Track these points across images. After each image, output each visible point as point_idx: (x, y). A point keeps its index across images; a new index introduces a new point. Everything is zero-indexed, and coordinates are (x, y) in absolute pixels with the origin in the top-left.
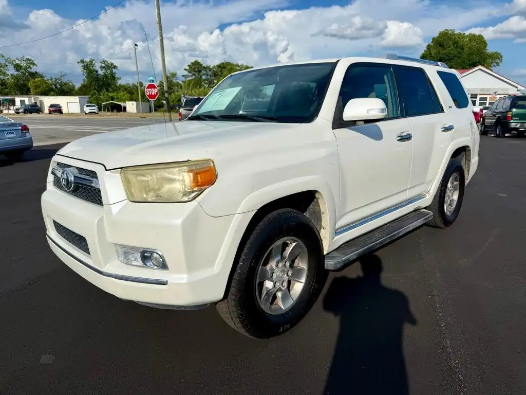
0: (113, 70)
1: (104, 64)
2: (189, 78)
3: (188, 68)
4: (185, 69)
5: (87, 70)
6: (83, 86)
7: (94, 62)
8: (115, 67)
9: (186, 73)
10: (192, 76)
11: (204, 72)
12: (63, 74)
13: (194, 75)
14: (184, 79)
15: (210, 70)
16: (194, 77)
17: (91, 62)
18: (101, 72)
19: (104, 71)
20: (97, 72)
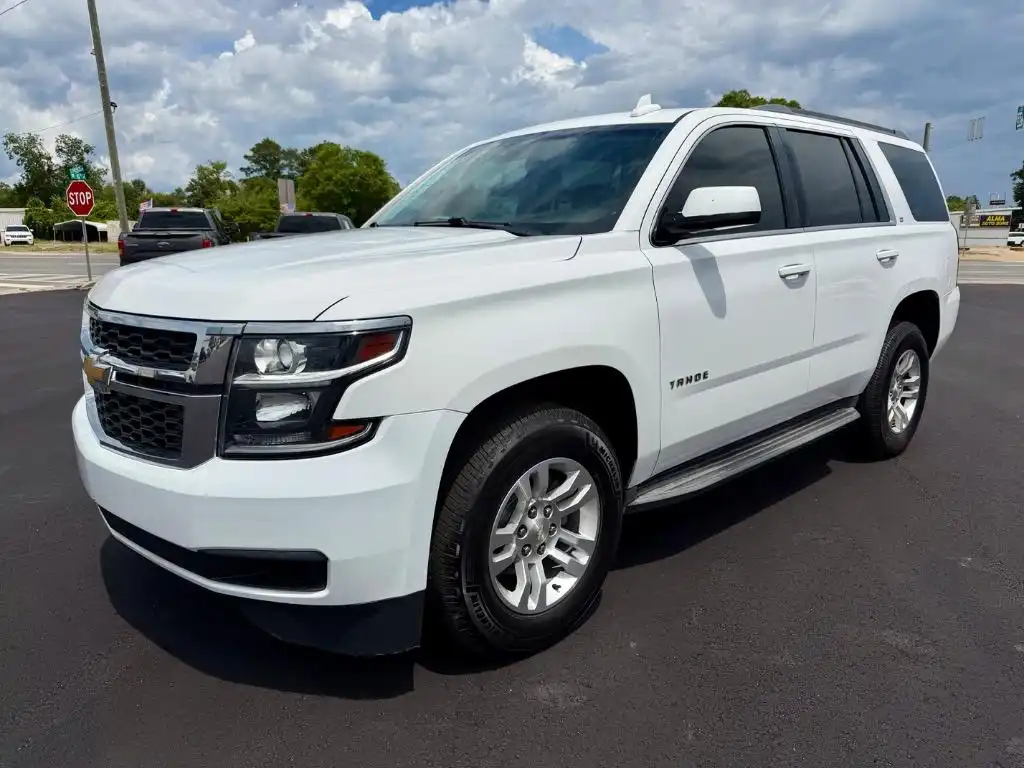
0: (85, 155)
1: (64, 143)
2: (255, 174)
3: (251, 154)
4: (246, 157)
8: (89, 149)
9: (247, 164)
10: (261, 170)
11: (285, 162)
13: (265, 167)
14: (243, 176)
15: (297, 158)
16: (264, 172)
18: (58, 161)
19: (64, 157)
20: (49, 158)
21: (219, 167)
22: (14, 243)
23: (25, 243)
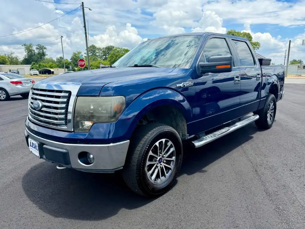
0: (44, 50)
1: (39, 46)
5: (28, 50)
6: (25, 59)
7: (32, 45)
8: (45, 48)
11: (98, 51)
12: (13, 52)
13: (92, 53)
17: (30, 45)
18: (37, 51)
20: (34, 51)
21: (79, 53)
22: (34, 75)
23: (37, 75)
